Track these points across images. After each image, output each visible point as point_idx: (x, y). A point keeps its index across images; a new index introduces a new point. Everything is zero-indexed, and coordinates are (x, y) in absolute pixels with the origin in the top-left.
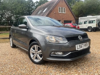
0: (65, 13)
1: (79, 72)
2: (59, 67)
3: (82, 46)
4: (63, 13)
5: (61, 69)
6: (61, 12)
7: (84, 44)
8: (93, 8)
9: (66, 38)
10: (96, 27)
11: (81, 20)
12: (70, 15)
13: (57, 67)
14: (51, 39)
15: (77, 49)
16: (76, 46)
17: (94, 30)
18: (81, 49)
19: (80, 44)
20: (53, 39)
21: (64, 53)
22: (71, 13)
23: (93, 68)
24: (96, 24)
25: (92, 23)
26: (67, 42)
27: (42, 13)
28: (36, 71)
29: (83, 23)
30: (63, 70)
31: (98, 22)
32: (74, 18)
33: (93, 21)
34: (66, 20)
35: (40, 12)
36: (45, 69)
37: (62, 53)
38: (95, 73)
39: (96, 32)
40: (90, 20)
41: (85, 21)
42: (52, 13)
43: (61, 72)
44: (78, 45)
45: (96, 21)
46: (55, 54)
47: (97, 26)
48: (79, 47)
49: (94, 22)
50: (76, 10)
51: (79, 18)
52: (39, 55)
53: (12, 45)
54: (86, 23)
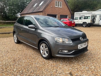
0: (61, 7)
1: (80, 65)
2: (64, 62)
3: (83, 45)
4: (60, 7)
5: (66, 63)
6: (57, 7)
7: (84, 44)
8: (89, 4)
9: (71, 39)
10: (90, 22)
11: (77, 15)
12: (66, 10)
13: (63, 62)
14: (59, 40)
15: (79, 48)
16: (78, 45)
17: (89, 26)
18: (82, 48)
19: (81, 44)
20: (60, 40)
21: (69, 51)
22: (67, 7)
23: (90, 62)
24: (91, 20)
25: (87, 18)
26: (72, 42)
27: (38, 6)
28: (47, 65)
29: (79, 18)
30: (68, 64)
31: (93, 18)
32: (69, 13)
33: (87, 17)
34: (62, 14)
35: (36, 5)
36: (54, 63)
37: (67, 51)
38: (92, 65)
39: (90, 28)
40: (85, 16)
41: (80, 16)
42: (49, 7)
43: (67, 65)
44: (80, 45)
45: (91, 17)
46: (62, 52)
47: (92, 22)
48: (80, 47)
49: (89, 18)
50: (72, 5)
51: (75, 13)
52: (46, 52)
53: (16, 41)
54: (81, 18)
